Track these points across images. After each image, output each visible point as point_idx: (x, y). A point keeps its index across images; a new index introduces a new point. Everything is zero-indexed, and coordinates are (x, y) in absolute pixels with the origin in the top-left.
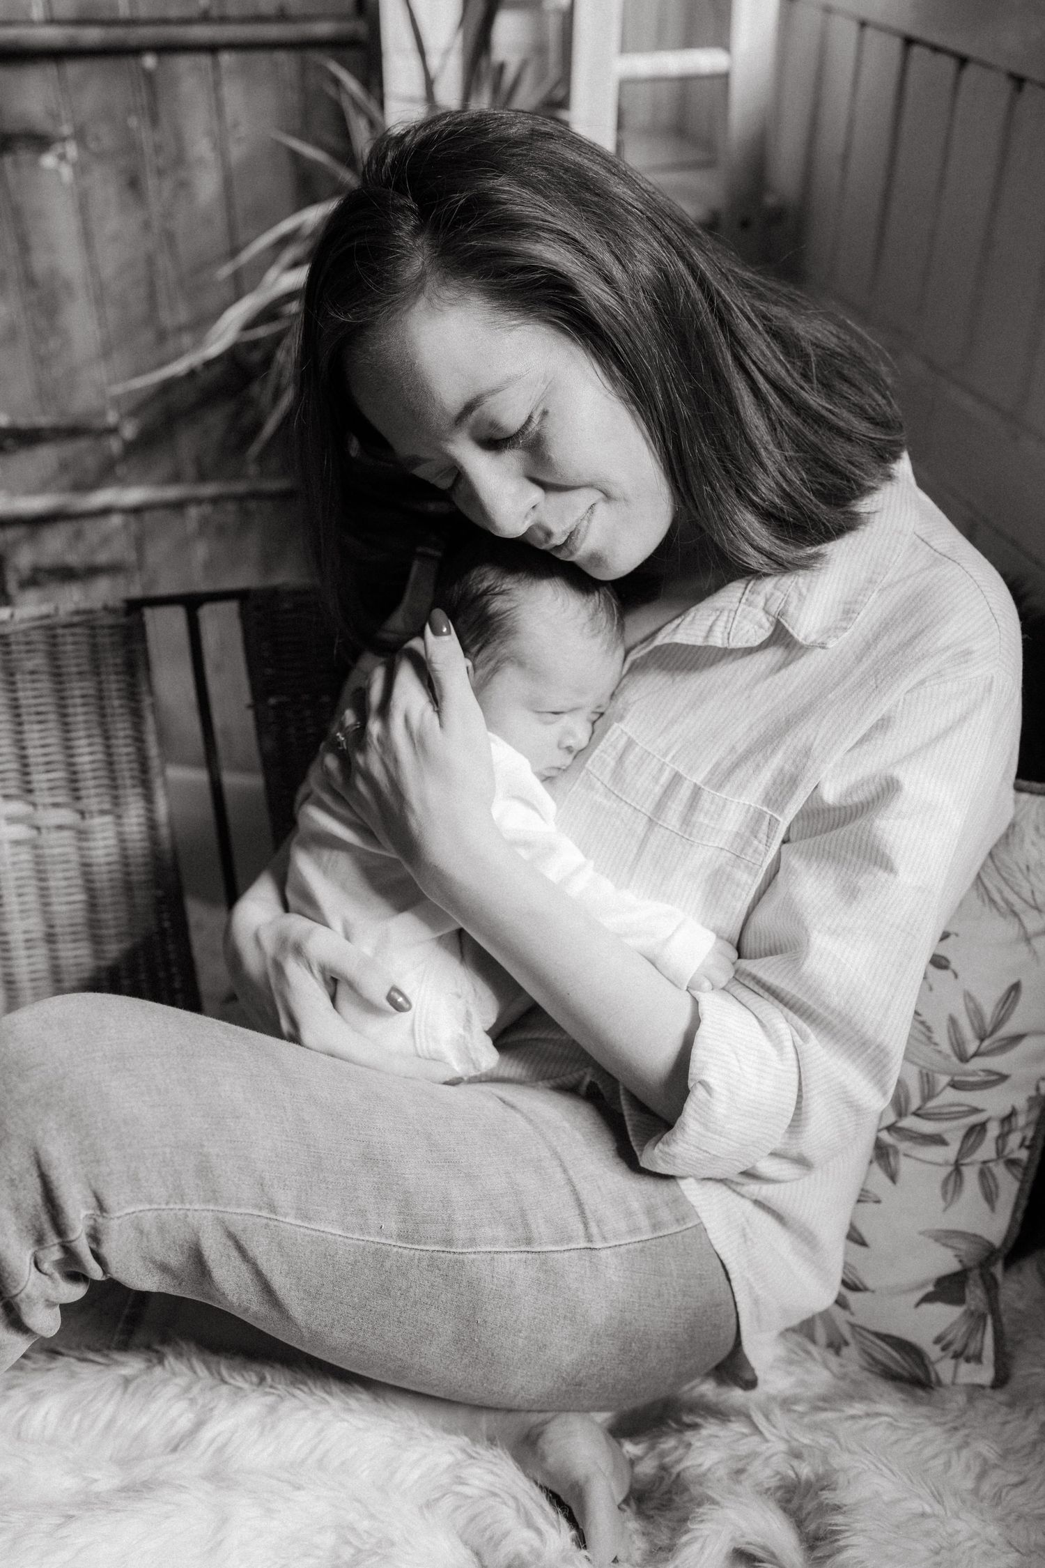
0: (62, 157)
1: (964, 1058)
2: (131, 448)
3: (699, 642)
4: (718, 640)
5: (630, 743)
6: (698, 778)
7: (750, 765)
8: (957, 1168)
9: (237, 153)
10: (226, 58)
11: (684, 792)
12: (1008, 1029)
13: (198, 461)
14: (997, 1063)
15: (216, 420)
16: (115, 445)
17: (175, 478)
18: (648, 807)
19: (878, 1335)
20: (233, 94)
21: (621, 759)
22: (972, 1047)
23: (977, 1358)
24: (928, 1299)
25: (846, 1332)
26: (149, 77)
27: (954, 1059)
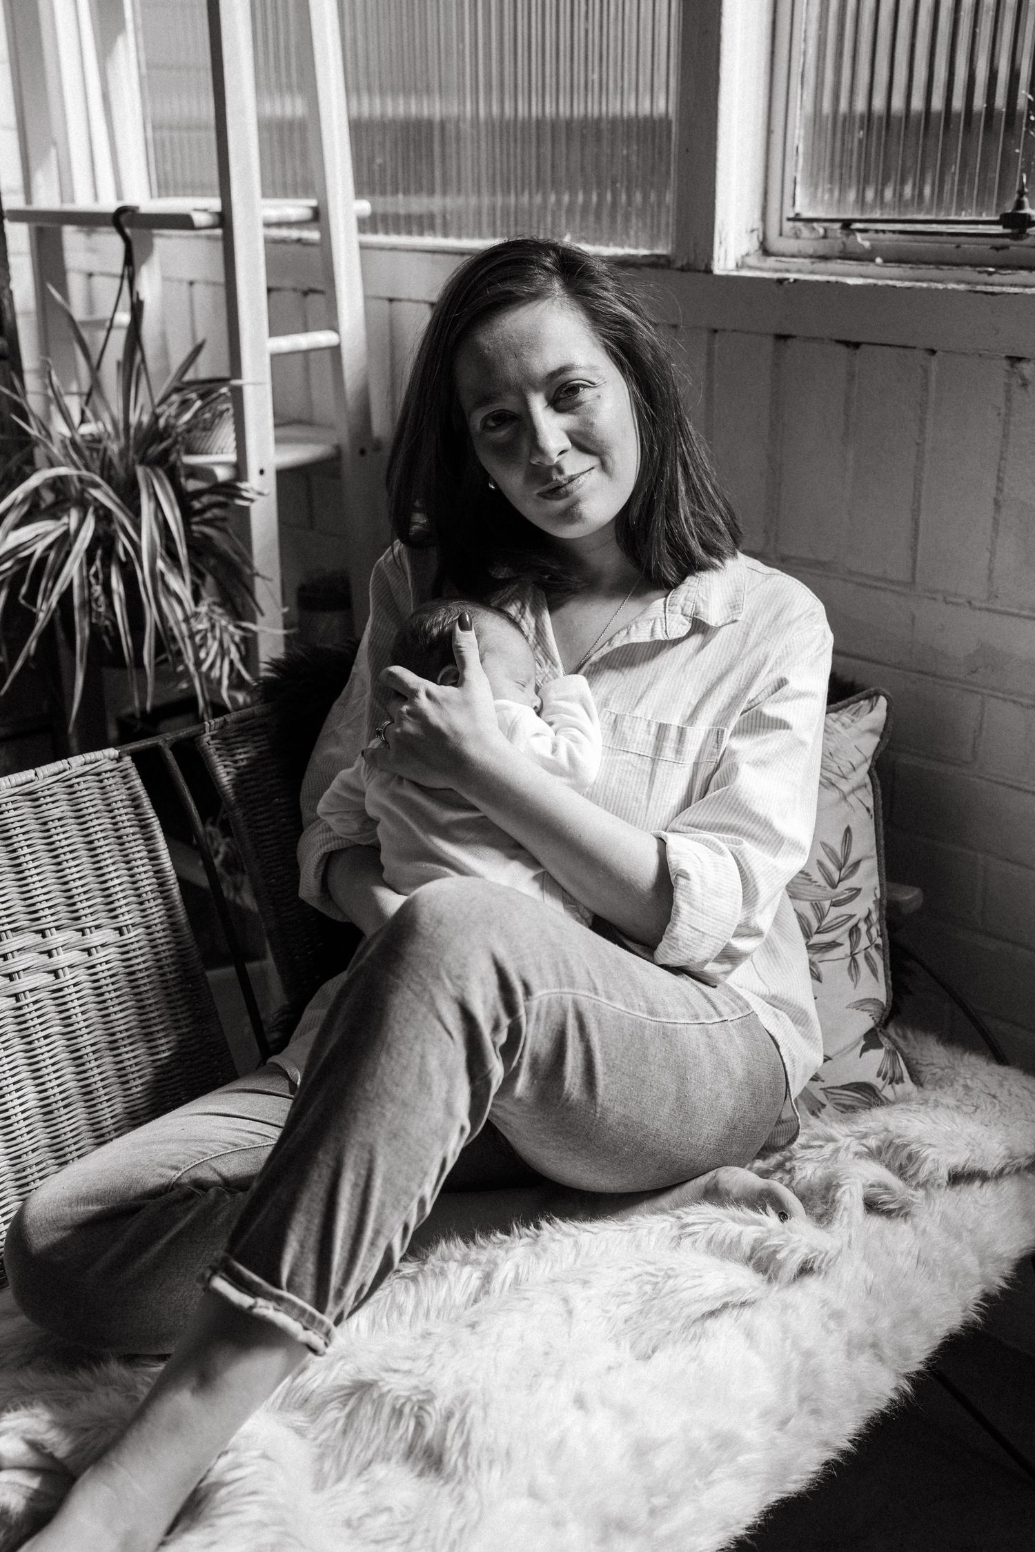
1: (834, 886)
3: (648, 639)
5: (618, 717)
8: (853, 955)
11: (673, 734)
12: (852, 858)
14: (853, 882)
18: (649, 752)
19: (843, 1087)
21: (617, 731)
22: (836, 877)
23: (900, 1080)
24: (864, 1049)
25: (821, 1097)
27: (829, 888)
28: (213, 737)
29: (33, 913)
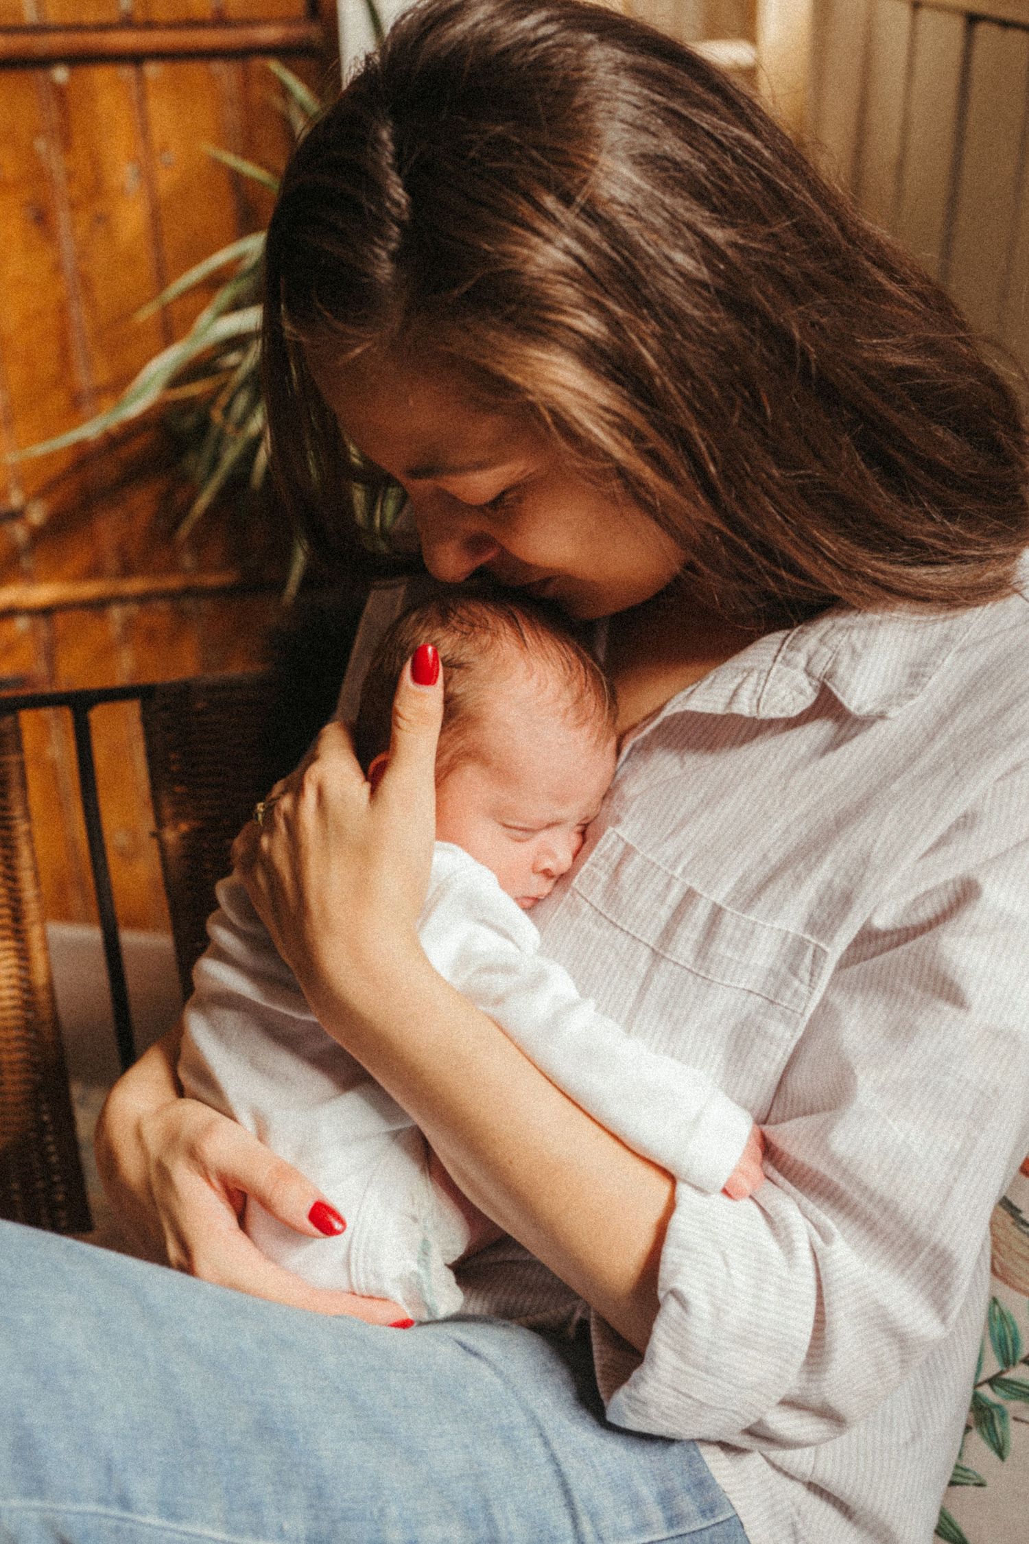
2: (38, 536)
4: (744, 707)
5: (628, 851)
6: (719, 895)
9: (165, 180)
10: (152, 70)
13: (122, 551)
15: (143, 501)
16: (20, 533)
17: (93, 572)
20: (161, 112)
21: (616, 873)
26: (60, 92)
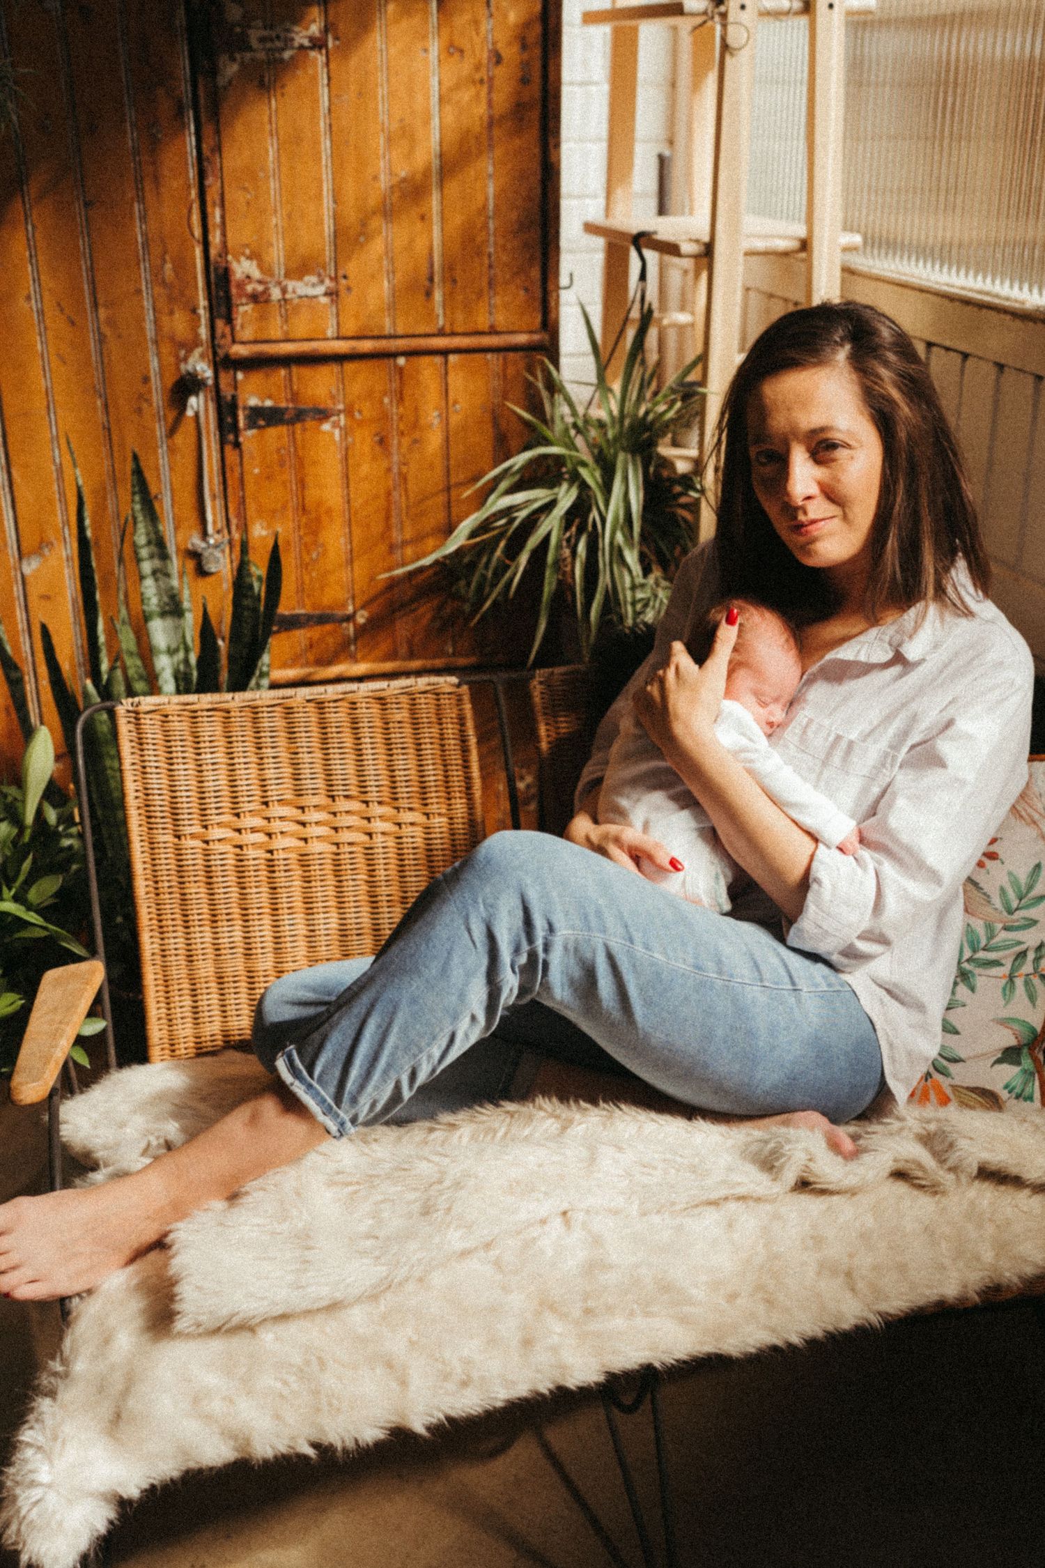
0: (335, 425)
1: (1010, 912)
2: (361, 631)
3: (852, 658)
5: (811, 721)
6: (853, 736)
7: (881, 729)
8: (1011, 978)
9: (455, 420)
10: (453, 358)
11: (843, 745)
12: (1034, 893)
13: (410, 643)
14: (1032, 913)
15: (425, 611)
16: (351, 629)
17: (392, 656)
18: (823, 756)
19: (967, 1088)
20: (457, 381)
21: (804, 732)
22: (1015, 904)
23: (1030, 1098)
24: (999, 1061)
25: (949, 1091)
26: (401, 370)
27: (1005, 914)
28: (541, 683)
29: (362, 786)
